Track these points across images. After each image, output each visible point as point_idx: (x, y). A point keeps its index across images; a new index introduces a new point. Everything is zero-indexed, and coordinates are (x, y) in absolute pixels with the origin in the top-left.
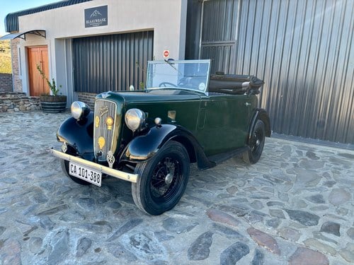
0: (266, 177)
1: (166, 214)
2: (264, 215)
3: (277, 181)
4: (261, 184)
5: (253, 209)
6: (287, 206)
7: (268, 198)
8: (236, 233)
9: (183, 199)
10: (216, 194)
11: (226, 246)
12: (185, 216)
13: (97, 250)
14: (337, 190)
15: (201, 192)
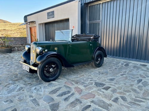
0: (99, 72)
1: (51, 82)
2: (85, 83)
3: (102, 73)
4: (95, 74)
5: (83, 81)
6: (98, 81)
7: (92, 79)
8: (70, 88)
9: (59, 77)
10: (74, 77)
11: (63, 91)
12: (57, 83)
13: (23, 90)
14: (123, 77)
15: (69, 76)
